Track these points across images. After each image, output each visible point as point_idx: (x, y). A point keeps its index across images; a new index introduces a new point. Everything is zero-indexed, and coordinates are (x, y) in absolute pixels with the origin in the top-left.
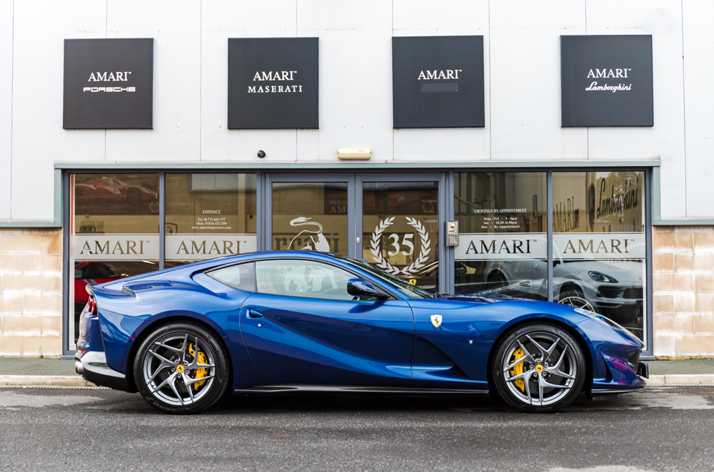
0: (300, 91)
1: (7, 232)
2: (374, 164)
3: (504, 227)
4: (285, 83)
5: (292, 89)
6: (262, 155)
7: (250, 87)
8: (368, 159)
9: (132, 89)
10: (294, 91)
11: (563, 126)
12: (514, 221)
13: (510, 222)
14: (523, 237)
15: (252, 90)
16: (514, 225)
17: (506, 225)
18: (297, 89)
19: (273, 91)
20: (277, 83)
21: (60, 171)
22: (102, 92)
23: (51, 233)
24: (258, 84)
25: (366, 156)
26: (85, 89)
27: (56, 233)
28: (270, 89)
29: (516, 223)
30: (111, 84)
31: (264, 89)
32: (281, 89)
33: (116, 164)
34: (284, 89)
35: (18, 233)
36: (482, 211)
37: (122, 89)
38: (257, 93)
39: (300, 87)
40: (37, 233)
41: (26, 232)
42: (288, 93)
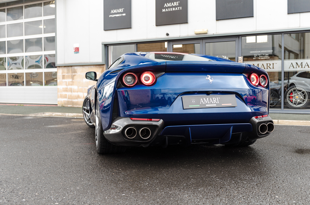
0: (181, 9)
1: (89, 67)
2: (209, 35)
3: (263, 58)
4: (175, 7)
5: (178, 9)
6: (168, 35)
7: (163, 10)
8: (206, 33)
9: (124, 15)
10: (179, 9)
11: (288, 14)
12: (267, 55)
13: (265, 56)
14: (271, 62)
15: (164, 10)
16: (267, 57)
17: (264, 57)
18: (180, 8)
19: (171, 10)
20: (172, 7)
21: (103, 45)
22: (115, 16)
23: (102, 66)
24: (166, 8)
25: (205, 32)
26: (110, 16)
27: (103, 66)
28: (170, 9)
29: (268, 56)
30: (118, 13)
31: (168, 10)
32: (174, 9)
33: (120, 42)
34: (175, 9)
35: (92, 67)
36: (253, 52)
37: (121, 15)
38: (165, 12)
39: (181, 7)
40: (97, 66)
41: (95, 66)
42: (176, 10)
